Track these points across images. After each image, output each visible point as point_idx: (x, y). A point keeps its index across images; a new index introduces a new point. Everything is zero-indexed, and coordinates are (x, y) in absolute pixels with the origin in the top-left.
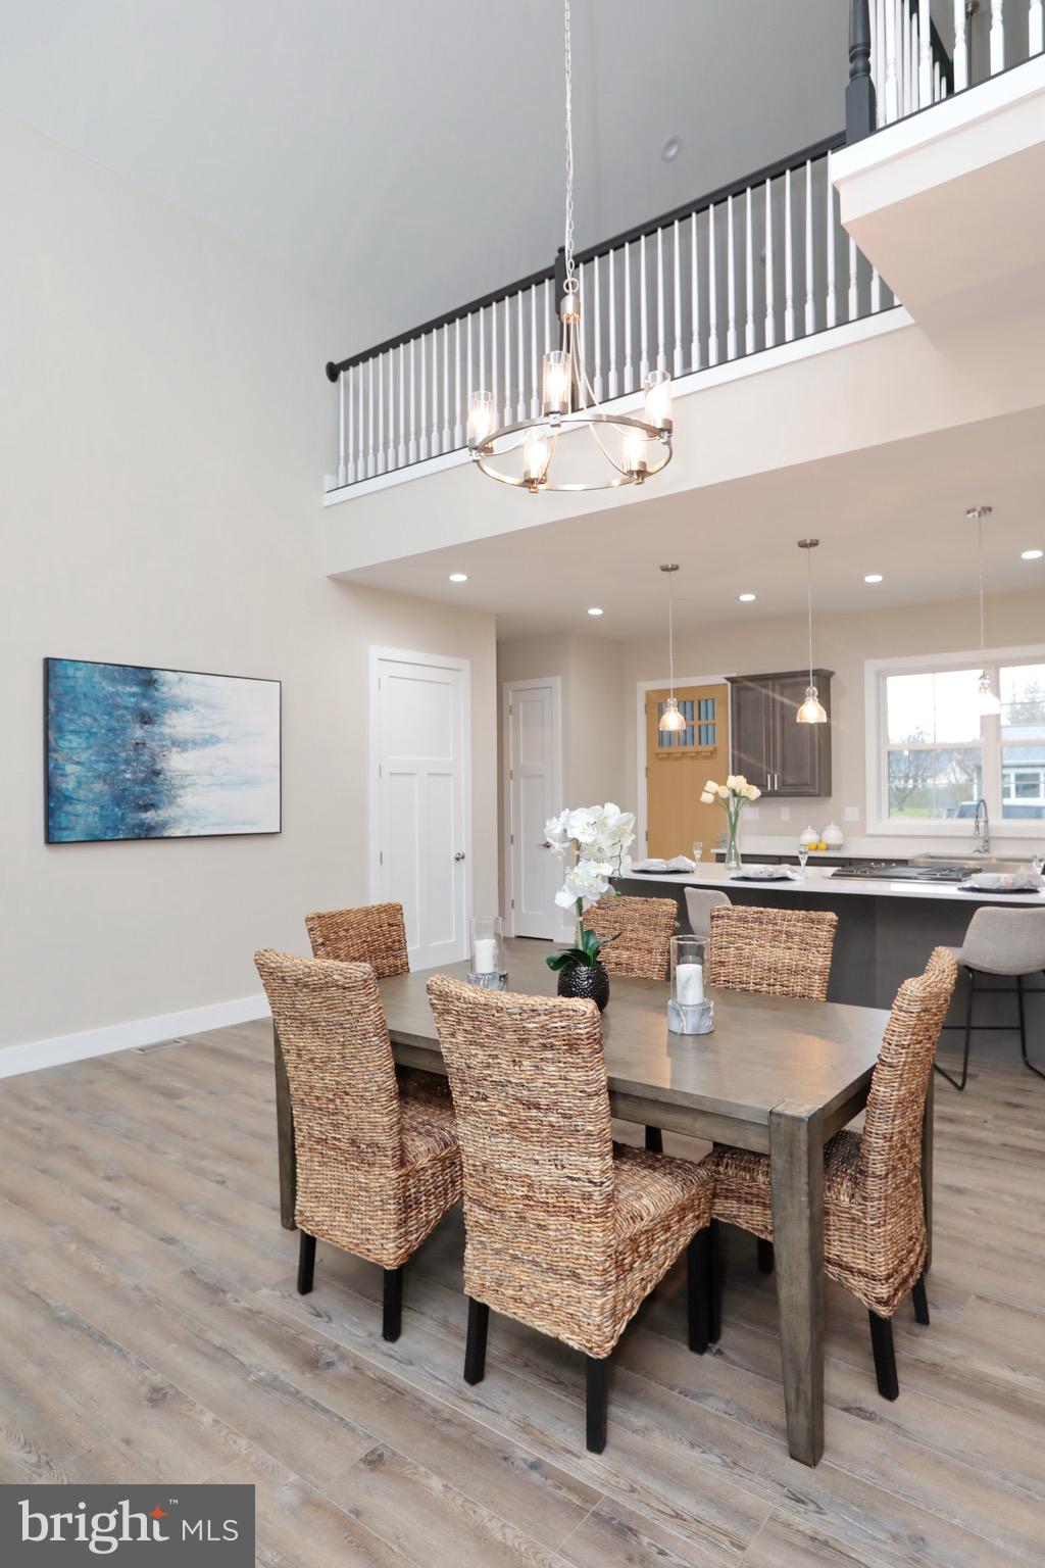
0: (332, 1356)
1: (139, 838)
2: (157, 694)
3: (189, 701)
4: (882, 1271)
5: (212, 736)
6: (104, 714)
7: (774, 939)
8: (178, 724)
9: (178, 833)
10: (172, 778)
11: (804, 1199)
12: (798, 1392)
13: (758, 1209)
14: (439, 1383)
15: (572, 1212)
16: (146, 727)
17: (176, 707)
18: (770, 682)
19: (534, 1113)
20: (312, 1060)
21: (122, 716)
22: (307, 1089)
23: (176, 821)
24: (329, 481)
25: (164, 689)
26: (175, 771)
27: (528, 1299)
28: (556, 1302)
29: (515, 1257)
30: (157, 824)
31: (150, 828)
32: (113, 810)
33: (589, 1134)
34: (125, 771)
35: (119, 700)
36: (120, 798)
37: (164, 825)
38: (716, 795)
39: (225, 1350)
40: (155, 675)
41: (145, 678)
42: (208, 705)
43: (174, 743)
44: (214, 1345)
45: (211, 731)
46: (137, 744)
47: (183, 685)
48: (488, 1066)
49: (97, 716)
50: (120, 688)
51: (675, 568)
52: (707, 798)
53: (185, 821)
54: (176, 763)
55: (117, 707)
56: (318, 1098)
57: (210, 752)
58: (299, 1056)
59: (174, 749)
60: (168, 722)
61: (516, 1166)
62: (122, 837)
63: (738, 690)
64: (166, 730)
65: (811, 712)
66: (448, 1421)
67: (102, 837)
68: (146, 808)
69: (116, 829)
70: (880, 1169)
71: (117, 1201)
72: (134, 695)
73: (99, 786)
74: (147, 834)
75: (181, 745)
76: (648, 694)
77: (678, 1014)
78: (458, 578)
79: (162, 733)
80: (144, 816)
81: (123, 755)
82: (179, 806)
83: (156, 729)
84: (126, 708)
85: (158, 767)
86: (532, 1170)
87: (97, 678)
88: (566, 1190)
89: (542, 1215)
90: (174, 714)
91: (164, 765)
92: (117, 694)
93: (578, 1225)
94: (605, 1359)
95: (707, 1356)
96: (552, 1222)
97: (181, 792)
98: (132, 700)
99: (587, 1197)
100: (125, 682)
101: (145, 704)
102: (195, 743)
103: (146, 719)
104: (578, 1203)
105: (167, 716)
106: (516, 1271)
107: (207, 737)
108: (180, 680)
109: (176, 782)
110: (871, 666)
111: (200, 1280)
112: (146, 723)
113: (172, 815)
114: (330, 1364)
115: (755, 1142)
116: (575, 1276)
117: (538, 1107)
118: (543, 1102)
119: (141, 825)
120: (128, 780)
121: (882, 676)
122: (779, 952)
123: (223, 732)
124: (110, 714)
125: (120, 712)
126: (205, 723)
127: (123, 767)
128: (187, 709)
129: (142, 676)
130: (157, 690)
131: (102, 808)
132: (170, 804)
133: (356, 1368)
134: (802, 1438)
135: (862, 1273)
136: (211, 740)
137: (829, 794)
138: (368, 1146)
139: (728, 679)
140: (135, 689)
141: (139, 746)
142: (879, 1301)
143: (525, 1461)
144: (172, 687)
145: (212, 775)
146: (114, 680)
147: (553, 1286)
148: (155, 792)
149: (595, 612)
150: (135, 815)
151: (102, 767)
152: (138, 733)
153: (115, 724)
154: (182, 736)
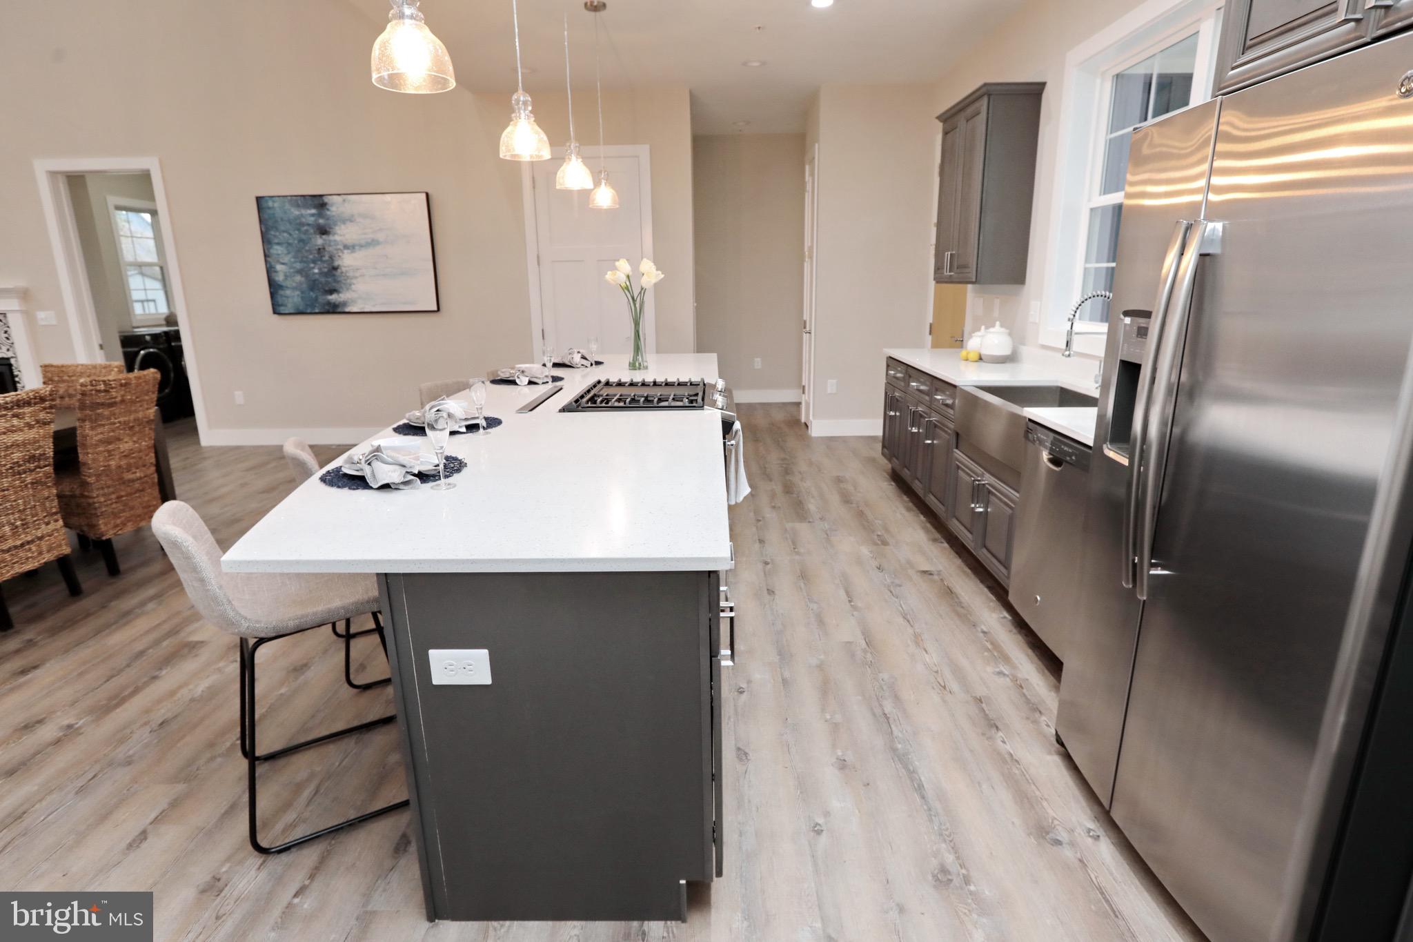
1: (328, 312)
2: (328, 213)
3: (353, 216)
5: (373, 240)
6: (294, 230)
8: (343, 234)
9: (355, 310)
10: (347, 271)
16: (324, 237)
17: (344, 221)
21: (307, 231)
23: (354, 301)
25: (333, 209)
26: (348, 267)
30: (340, 303)
31: (335, 306)
32: (309, 293)
34: (313, 268)
35: (304, 220)
36: (313, 285)
37: (344, 304)
40: (326, 199)
41: (319, 202)
42: (365, 216)
43: (346, 247)
45: (372, 236)
46: (319, 249)
47: (346, 205)
49: (291, 232)
50: (304, 211)
53: (360, 301)
54: (347, 261)
55: (302, 224)
57: (371, 251)
59: (346, 251)
60: (339, 232)
62: (317, 311)
64: (337, 238)
67: (304, 311)
68: (332, 292)
69: (313, 306)
72: (313, 215)
73: (298, 278)
74: (333, 309)
75: (350, 247)
79: (335, 241)
80: (330, 297)
81: (311, 257)
82: (354, 291)
83: (331, 238)
84: (309, 225)
85: (336, 264)
87: (287, 206)
90: (343, 227)
91: (340, 263)
92: (302, 215)
97: (354, 281)
98: (312, 219)
100: (306, 207)
101: (321, 221)
102: (361, 246)
103: (324, 231)
105: (337, 228)
107: (369, 241)
108: (344, 201)
109: (351, 274)
112: (323, 234)
113: (350, 297)
119: (329, 303)
120: (316, 274)
123: (380, 237)
124: (299, 230)
125: (305, 228)
126: (366, 231)
127: (312, 265)
128: (351, 221)
129: (317, 201)
130: (328, 210)
131: (302, 292)
132: (348, 289)
136: (373, 243)
140: (313, 211)
141: (321, 251)
144: (337, 207)
145: (376, 268)
146: (298, 206)
148: (335, 281)
150: (324, 297)
151: (298, 266)
152: (319, 241)
153: (303, 237)
154: (349, 242)
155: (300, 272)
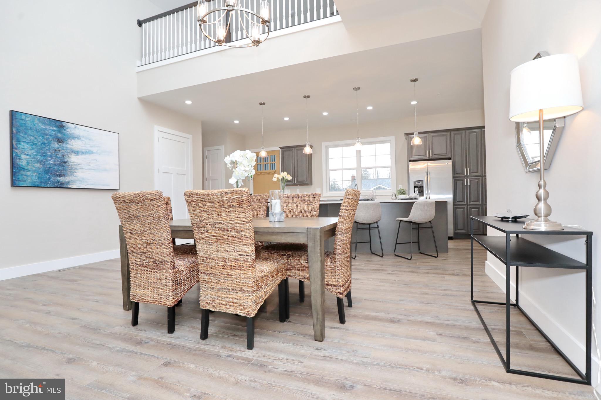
0: (147, 340)
1: (57, 187)
2: (65, 131)
3: (80, 136)
4: (341, 284)
5: (90, 151)
6: (40, 136)
7: (301, 202)
8: (74, 144)
9: (75, 187)
10: (72, 165)
11: (319, 255)
12: (317, 319)
13: (301, 272)
14: (191, 341)
15: (240, 268)
16: (60, 144)
17: (74, 138)
18: (293, 149)
19: (226, 233)
20: (137, 234)
21: (48, 138)
22: (134, 246)
23: (74, 182)
24: (139, 63)
25: (68, 130)
26: (73, 163)
27: (224, 303)
28: (235, 301)
29: (219, 289)
30: (65, 182)
31: (62, 184)
32: (44, 175)
33: (247, 237)
34: (50, 160)
35: (47, 132)
36: (48, 171)
37: (68, 183)
38: (278, 178)
39: (101, 345)
40: (65, 124)
41: (60, 125)
42: (88, 139)
43: (73, 152)
44: (96, 344)
45: (90, 149)
46: (56, 150)
47: (76, 129)
48: (209, 219)
49: (37, 137)
50: (48, 127)
51: (264, 104)
52: (275, 179)
53: (78, 182)
54: (73, 159)
55: (46, 135)
56: (139, 248)
57: (88, 156)
58: (131, 233)
59: (73, 154)
60: (69, 143)
61: (220, 255)
62: (49, 186)
63: (283, 151)
64: (69, 146)
65: (307, 150)
66: (195, 350)
67: (39, 185)
68: (60, 176)
69: (46, 183)
70: (340, 251)
71: (49, 311)
72: (54, 130)
73: (38, 165)
74: (60, 186)
75: (77, 153)
77: (273, 215)
78: (188, 102)
79: (67, 147)
80: (59, 179)
81: (50, 154)
82: (75, 176)
83: (64, 145)
84: (51, 135)
85: (66, 160)
86: (225, 255)
87: (36, 121)
88: (238, 260)
89: (229, 271)
90: (73, 140)
91: (68, 160)
92: (46, 129)
93: (242, 272)
94: (253, 317)
95: (285, 323)
96: (233, 273)
97: (76, 171)
98: (53, 132)
99: (246, 261)
100: (49, 125)
101: (59, 135)
102: (83, 153)
103: (60, 141)
104: (242, 264)
105: (69, 141)
106: (220, 293)
107: (88, 151)
108: (75, 127)
109: (74, 167)
110: (324, 144)
111: (89, 328)
112: (60, 142)
113: (72, 179)
114: (146, 343)
115: (301, 240)
116: (242, 290)
117: (227, 230)
118: (229, 227)
119: (58, 182)
120: (52, 164)
121: (327, 147)
122: (303, 206)
123: (94, 150)
124: (43, 137)
125: (47, 137)
126: (86, 145)
127: (49, 159)
128: (78, 139)
129: (57, 124)
130: (65, 130)
131: (39, 174)
132: (71, 175)
133: (157, 342)
134: (319, 333)
135: (335, 286)
136: (89, 152)
137: (312, 185)
138: (161, 262)
139: (280, 148)
140: (54, 128)
142: (340, 294)
143: (225, 356)
144: (71, 129)
145: (90, 165)
146: (44, 123)
147: (234, 295)
148: (64, 170)
149: (236, 122)
150: (55, 178)
151: (39, 158)
152: (56, 146)
153: (45, 141)
154: (76, 149)
155: (40, 162)
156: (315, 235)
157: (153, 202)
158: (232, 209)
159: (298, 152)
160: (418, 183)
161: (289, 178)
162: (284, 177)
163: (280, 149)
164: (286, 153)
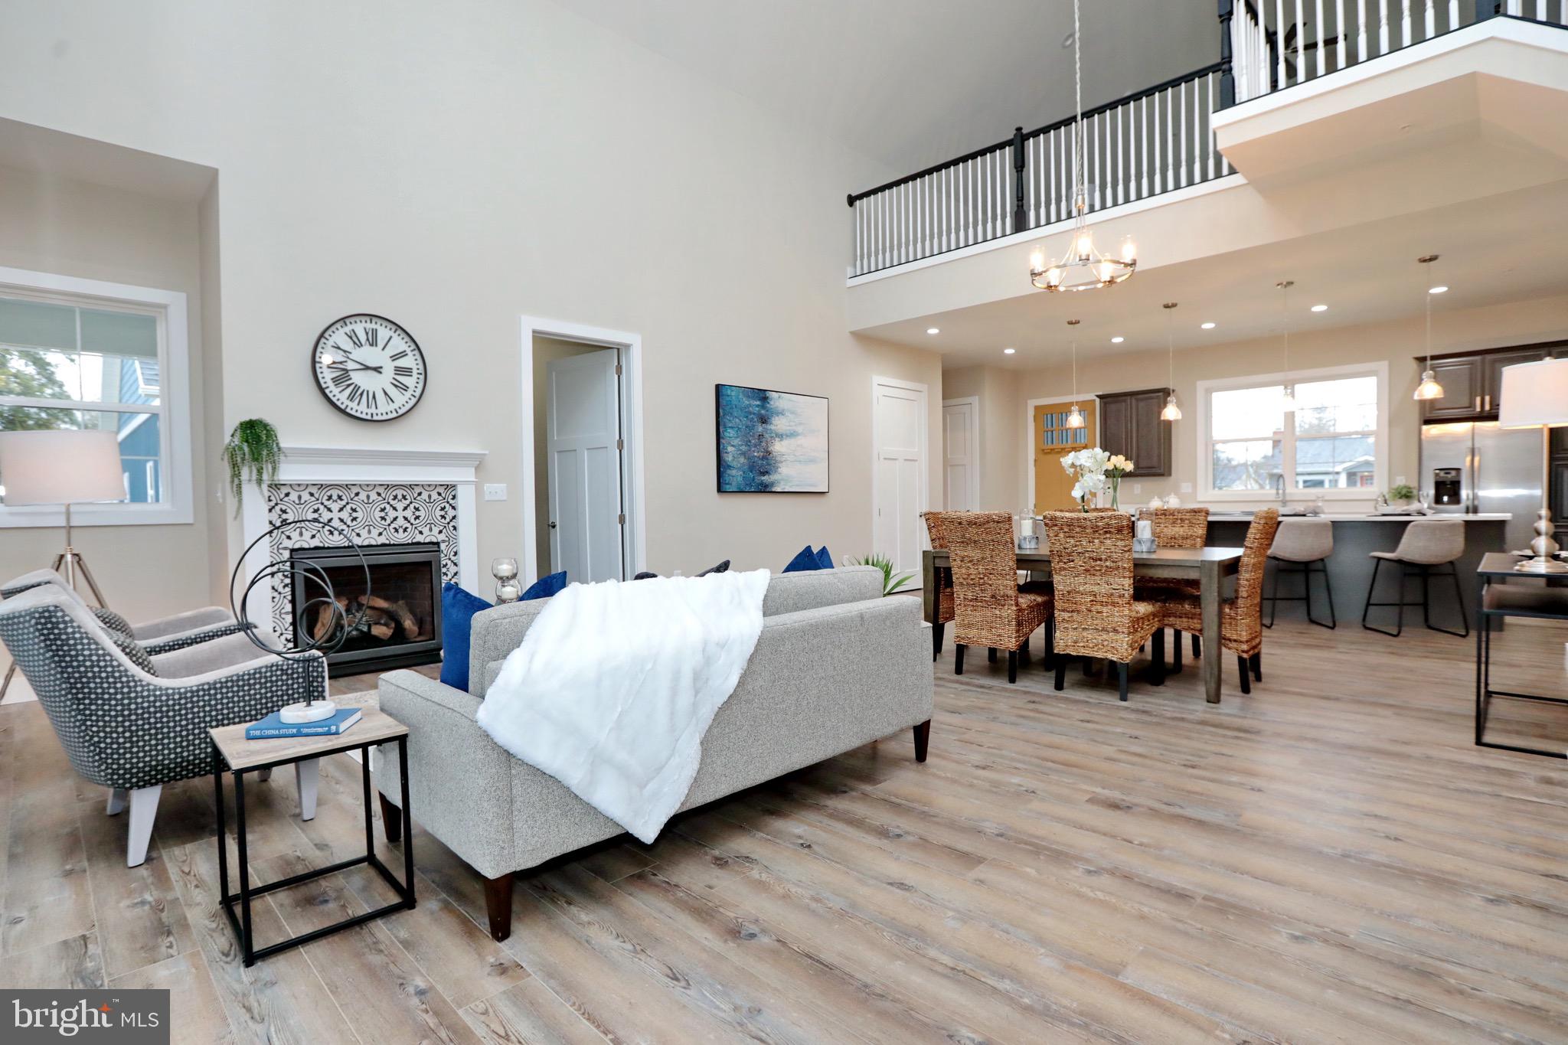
1: (761, 492)
2: (768, 405)
3: (783, 410)
4: (1244, 639)
5: (795, 432)
6: (744, 417)
7: (1174, 523)
8: (779, 424)
9: (779, 490)
10: (776, 456)
11: (1216, 594)
12: (1211, 674)
13: (1185, 620)
15: (1114, 604)
16: (764, 425)
17: (778, 414)
18: (1129, 397)
19: (1098, 562)
20: (971, 561)
21: (753, 418)
22: (965, 576)
23: (779, 482)
24: (850, 271)
25: (772, 403)
26: (777, 452)
27: (1091, 645)
28: (1106, 643)
29: (1084, 629)
30: (770, 483)
31: (766, 486)
32: (749, 474)
33: (1125, 568)
34: (754, 451)
35: (751, 409)
36: (752, 468)
37: (772, 484)
40: (768, 394)
41: (762, 395)
42: (793, 412)
43: (777, 435)
45: (794, 428)
47: (781, 401)
48: (1076, 546)
49: (741, 418)
50: (751, 402)
51: (1077, 322)
53: (782, 483)
54: (778, 447)
55: (750, 413)
56: (972, 579)
57: (793, 441)
58: (962, 561)
59: (777, 439)
60: (774, 422)
61: (1088, 588)
62: (753, 490)
63: (1105, 404)
64: (773, 427)
65: (1171, 413)
67: (744, 489)
68: (764, 473)
69: (750, 485)
70: (1245, 594)
72: (758, 406)
73: (742, 460)
74: (764, 489)
75: (781, 436)
76: (1037, 408)
77: (1140, 543)
78: (933, 331)
79: (771, 429)
80: (763, 478)
81: (754, 441)
82: (779, 473)
83: (769, 427)
84: (754, 414)
85: (770, 449)
86: (1096, 589)
87: (741, 395)
88: (1112, 594)
89: (1099, 607)
90: (777, 418)
91: (772, 448)
92: (750, 405)
93: (1116, 609)
96: (1105, 610)
97: (779, 465)
98: (758, 409)
99: (1122, 596)
100: (753, 398)
101: (763, 412)
102: (787, 436)
103: (764, 420)
104: (1117, 600)
105: (773, 419)
106: (1085, 634)
107: (793, 432)
108: (779, 397)
109: (778, 459)
110: (1201, 385)
112: (764, 423)
113: (776, 478)
115: (1193, 575)
116: (1115, 631)
117: (1100, 560)
118: (1103, 557)
119: (762, 483)
120: (756, 456)
121: (1209, 392)
122: (1177, 529)
123: (800, 429)
124: (747, 417)
125: (752, 416)
126: (792, 423)
127: (753, 449)
128: (783, 415)
130: (768, 403)
131: (744, 472)
132: (775, 471)
134: (1212, 691)
135: (1235, 641)
136: (794, 434)
137: (1170, 474)
138: (1003, 597)
139: (1097, 396)
140: (758, 403)
141: (761, 436)
142: (1243, 651)
144: (777, 402)
145: (794, 455)
146: (749, 397)
147: (1105, 636)
148: (769, 464)
149: (1009, 351)
150: (759, 478)
151: (744, 448)
152: (760, 428)
153: (749, 423)
154: (780, 431)
155: (744, 454)
156: (1211, 570)
157: (1001, 525)
158: (1108, 536)
159: (1141, 404)
160: (1446, 473)
161: (1129, 466)
162: (1118, 466)
163: (1098, 400)
164: (1113, 407)
